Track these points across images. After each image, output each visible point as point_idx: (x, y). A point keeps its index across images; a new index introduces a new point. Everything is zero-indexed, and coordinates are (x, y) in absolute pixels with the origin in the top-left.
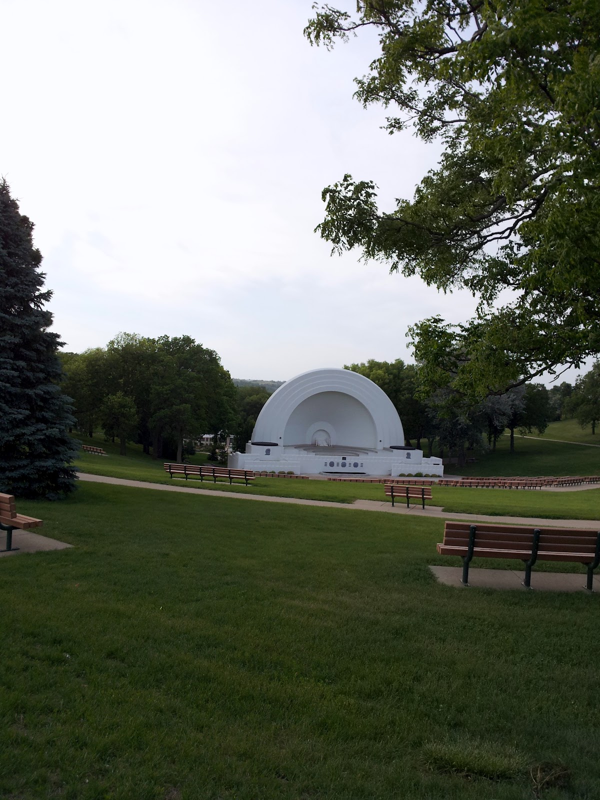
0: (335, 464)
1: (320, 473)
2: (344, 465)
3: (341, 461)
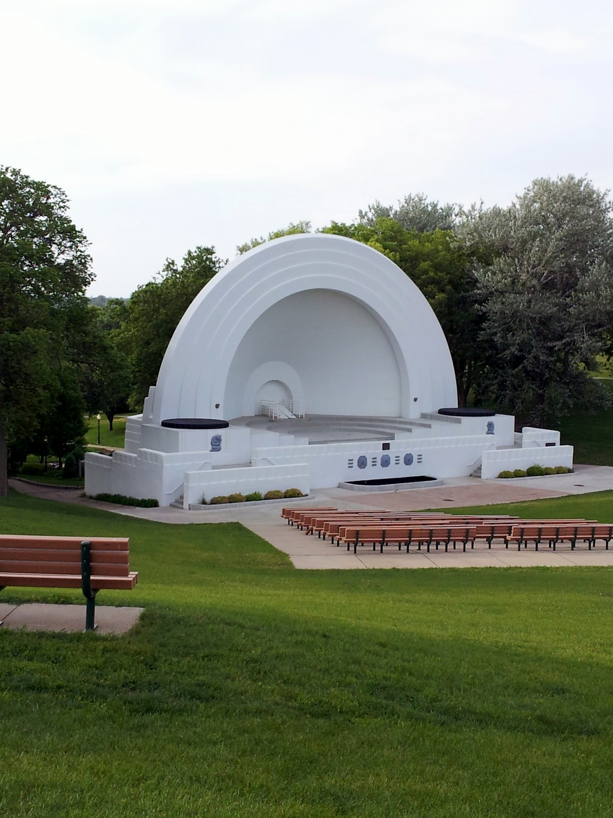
0: (369, 462)
1: (340, 486)
2: (385, 462)
3: (380, 453)
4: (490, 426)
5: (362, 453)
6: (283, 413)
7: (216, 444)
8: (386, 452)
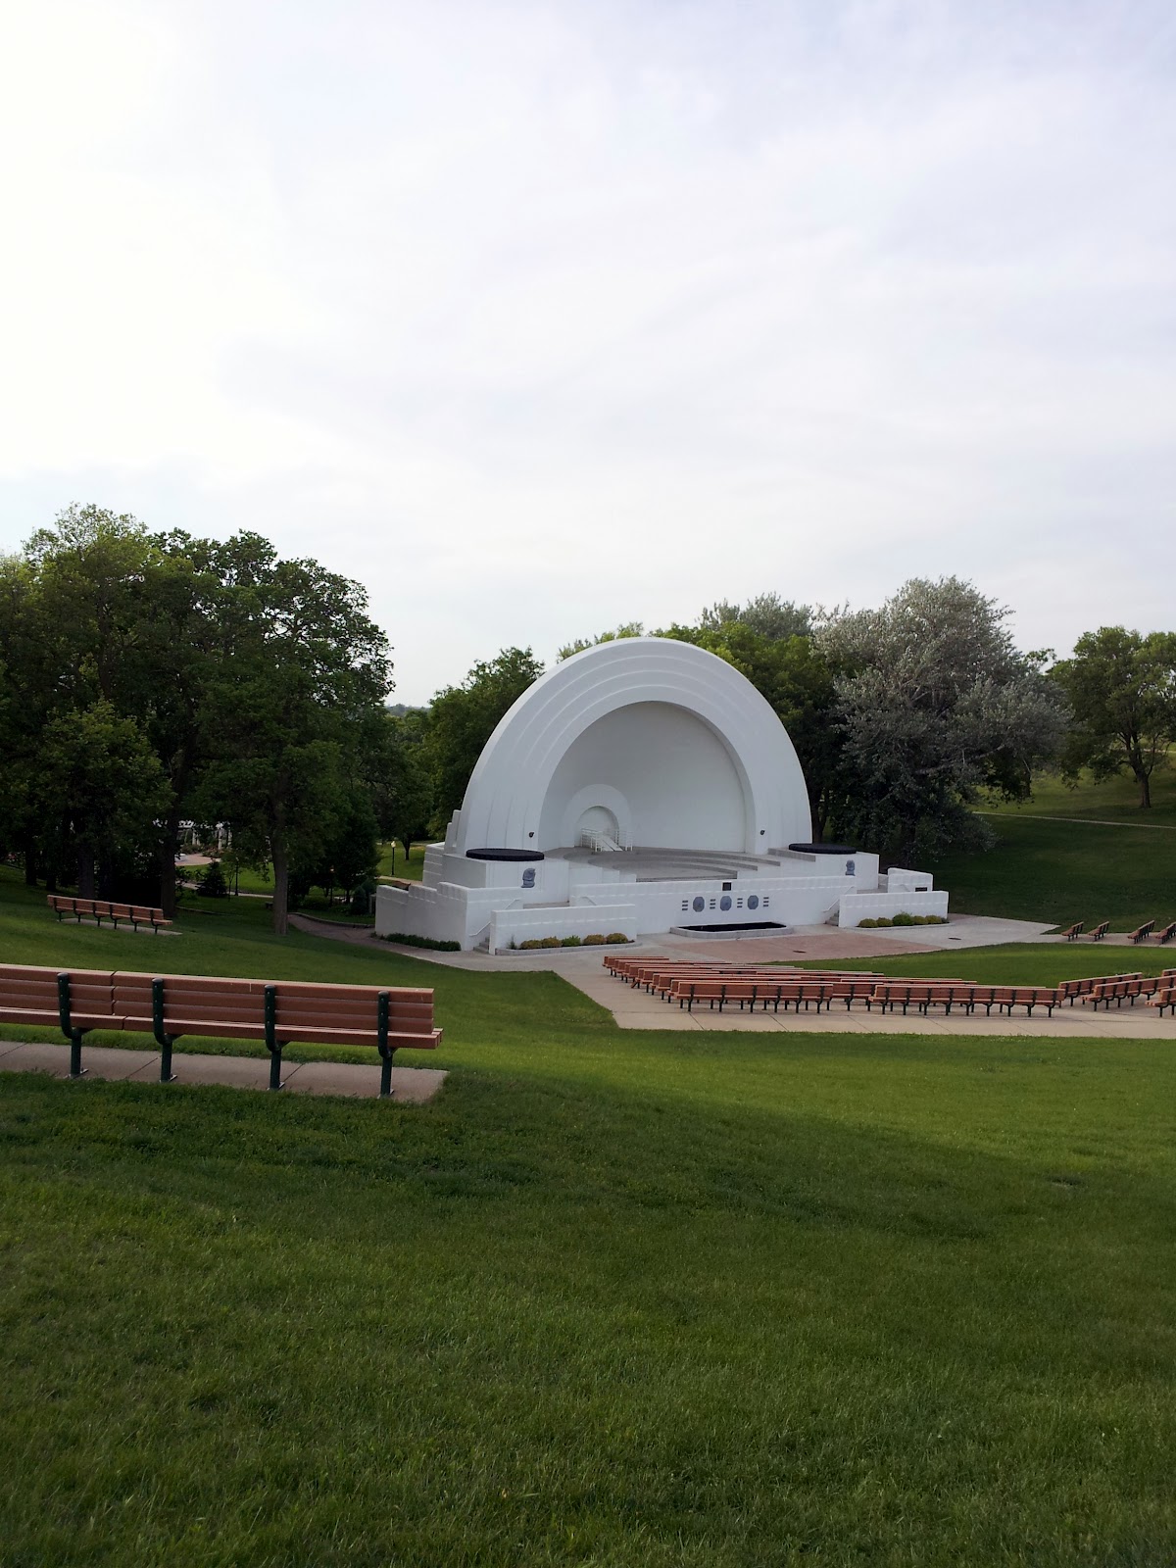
0: (707, 904)
1: (672, 932)
2: (726, 905)
3: (720, 894)
4: (850, 866)
5: (699, 893)
6: (607, 845)
7: (529, 879)
8: (727, 893)
